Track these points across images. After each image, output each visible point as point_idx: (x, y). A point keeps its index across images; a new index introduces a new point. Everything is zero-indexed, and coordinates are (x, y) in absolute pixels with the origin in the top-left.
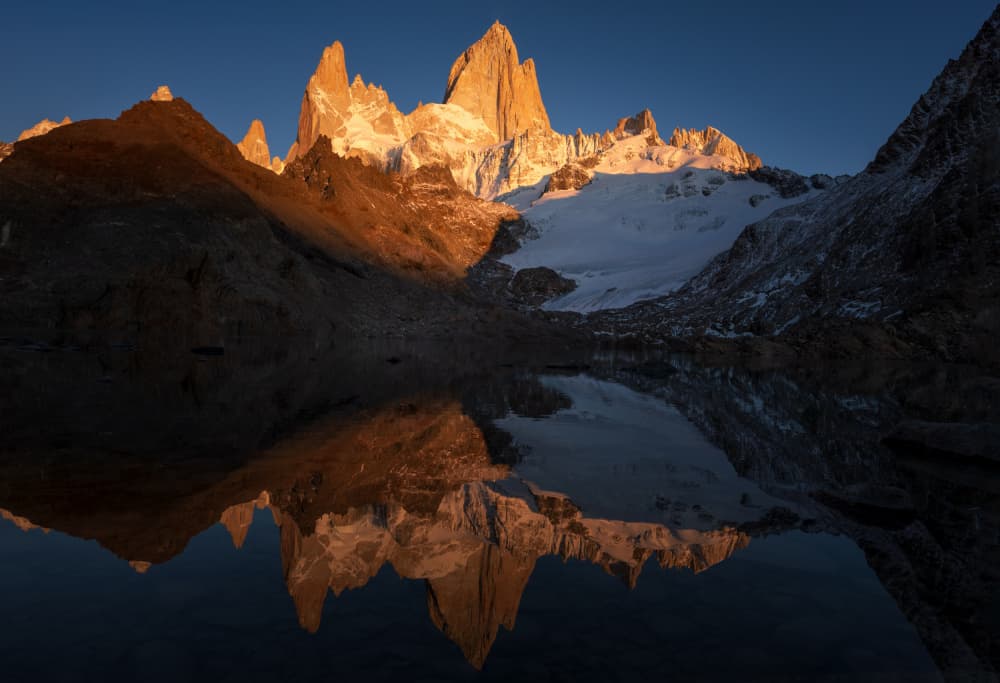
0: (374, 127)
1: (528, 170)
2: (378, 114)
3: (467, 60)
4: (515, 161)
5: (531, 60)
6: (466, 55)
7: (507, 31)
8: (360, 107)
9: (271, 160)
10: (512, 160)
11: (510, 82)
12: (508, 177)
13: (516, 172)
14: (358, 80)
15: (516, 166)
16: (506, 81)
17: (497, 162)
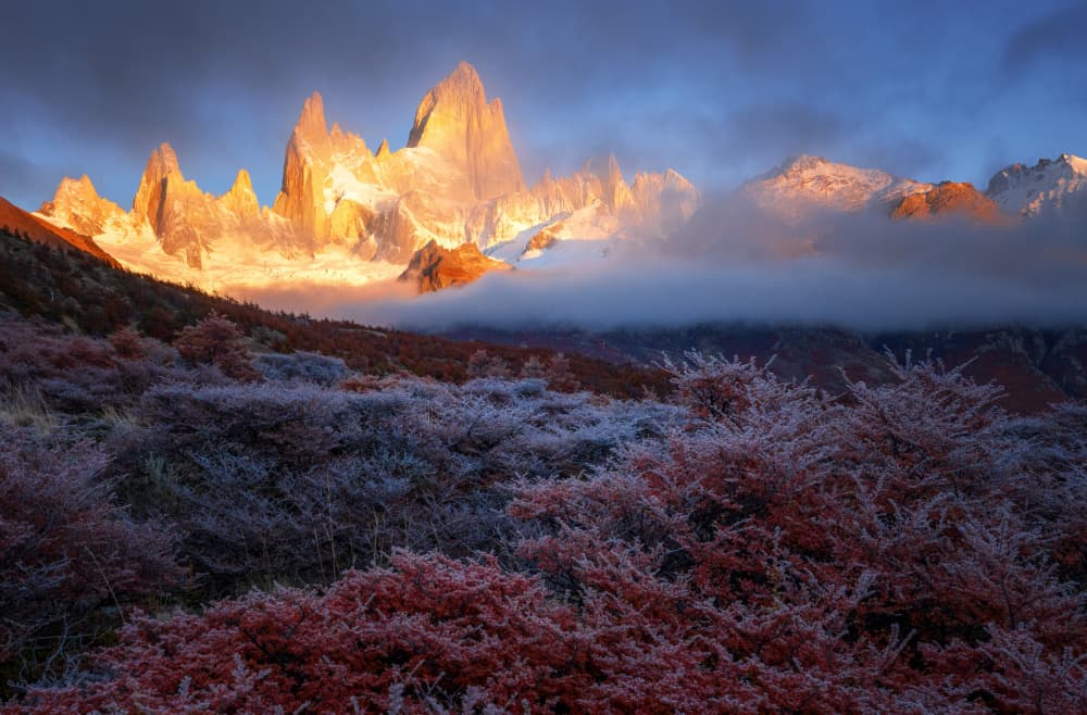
0: (356, 175)
1: (509, 226)
2: (359, 163)
3: (435, 101)
4: (499, 220)
5: (499, 99)
6: (433, 94)
7: (474, 71)
8: (341, 156)
9: (261, 209)
10: (496, 219)
11: (480, 125)
12: (494, 234)
13: (500, 229)
14: (336, 129)
15: (500, 224)
16: (475, 124)
17: (482, 219)
